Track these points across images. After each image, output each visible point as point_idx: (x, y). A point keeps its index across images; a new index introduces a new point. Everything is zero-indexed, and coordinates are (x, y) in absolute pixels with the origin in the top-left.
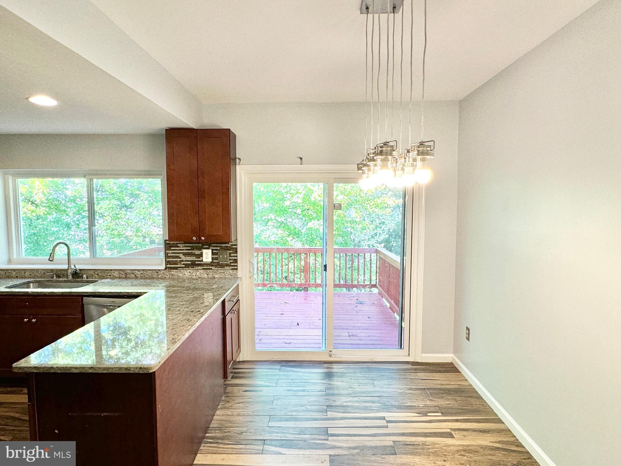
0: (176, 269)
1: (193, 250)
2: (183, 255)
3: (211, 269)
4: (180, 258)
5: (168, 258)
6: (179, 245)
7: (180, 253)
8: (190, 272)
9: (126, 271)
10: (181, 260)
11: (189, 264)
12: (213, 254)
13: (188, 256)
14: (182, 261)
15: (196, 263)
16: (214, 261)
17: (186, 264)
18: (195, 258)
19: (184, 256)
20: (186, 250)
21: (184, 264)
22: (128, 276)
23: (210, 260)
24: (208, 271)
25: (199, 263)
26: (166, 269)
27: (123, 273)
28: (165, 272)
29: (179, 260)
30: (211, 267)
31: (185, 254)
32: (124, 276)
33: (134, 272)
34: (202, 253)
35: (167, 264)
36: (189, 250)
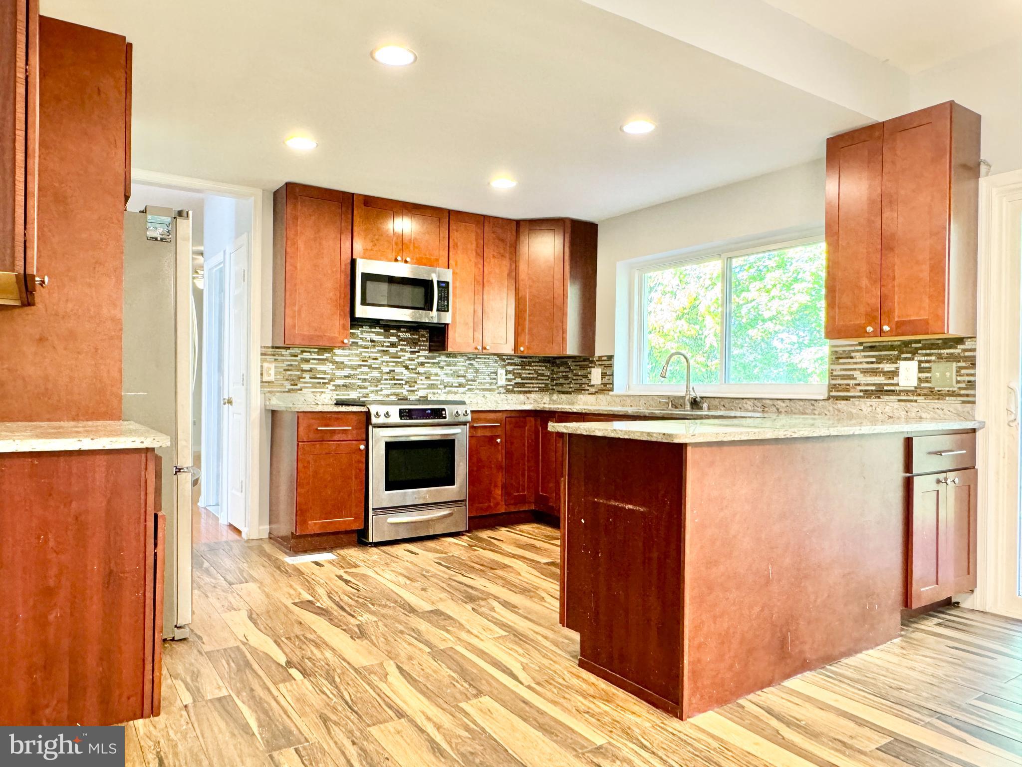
0: (847, 400)
1: (880, 363)
2: (862, 372)
3: (916, 401)
4: (855, 379)
5: (833, 379)
6: (853, 354)
7: (855, 369)
8: (871, 406)
9: (764, 401)
10: (857, 382)
11: (872, 391)
12: (921, 370)
13: (871, 376)
14: (859, 385)
15: (886, 388)
16: (923, 385)
17: (866, 391)
18: (883, 378)
19: (862, 375)
20: (868, 363)
21: (861, 391)
22: (766, 409)
23: (914, 383)
24: (908, 404)
25: (892, 388)
26: (828, 399)
27: (759, 405)
28: (826, 403)
29: (852, 382)
30: (915, 398)
31: (865, 372)
32: (761, 410)
33: (776, 403)
34: (898, 368)
35: (831, 391)
36: (872, 363)
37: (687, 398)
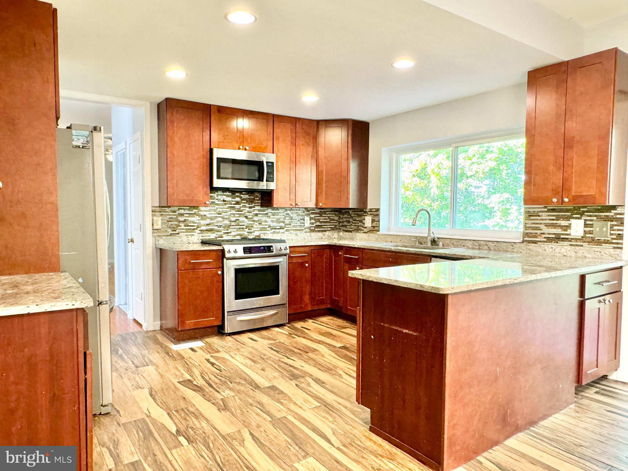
0: (535, 243)
1: (558, 220)
2: (546, 226)
3: (582, 246)
4: (541, 230)
5: (526, 229)
6: (540, 214)
7: (541, 224)
8: (552, 248)
9: (480, 242)
10: (542, 232)
11: (553, 238)
12: (586, 225)
13: (552, 228)
14: (544, 234)
15: (562, 236)
16: (587, 235)
17: (549, 238)
18: (560, 230)
19: (546, 227)
20: (550, 220)
21: (545, 238)
22: (481, 247)
23: (582, 234)
24: (577, 248)
25: (566, 237)
26: (523, 242)
27: (477, 244)
28: (522, 245)
29: (539, 232)
30: (582, 244)
31: (547, 225)
32: (478, 248)
33: (488, 243)
34: (570, 224)
35: (525, 237)
36: (553, 220)
37: (429, 238)
